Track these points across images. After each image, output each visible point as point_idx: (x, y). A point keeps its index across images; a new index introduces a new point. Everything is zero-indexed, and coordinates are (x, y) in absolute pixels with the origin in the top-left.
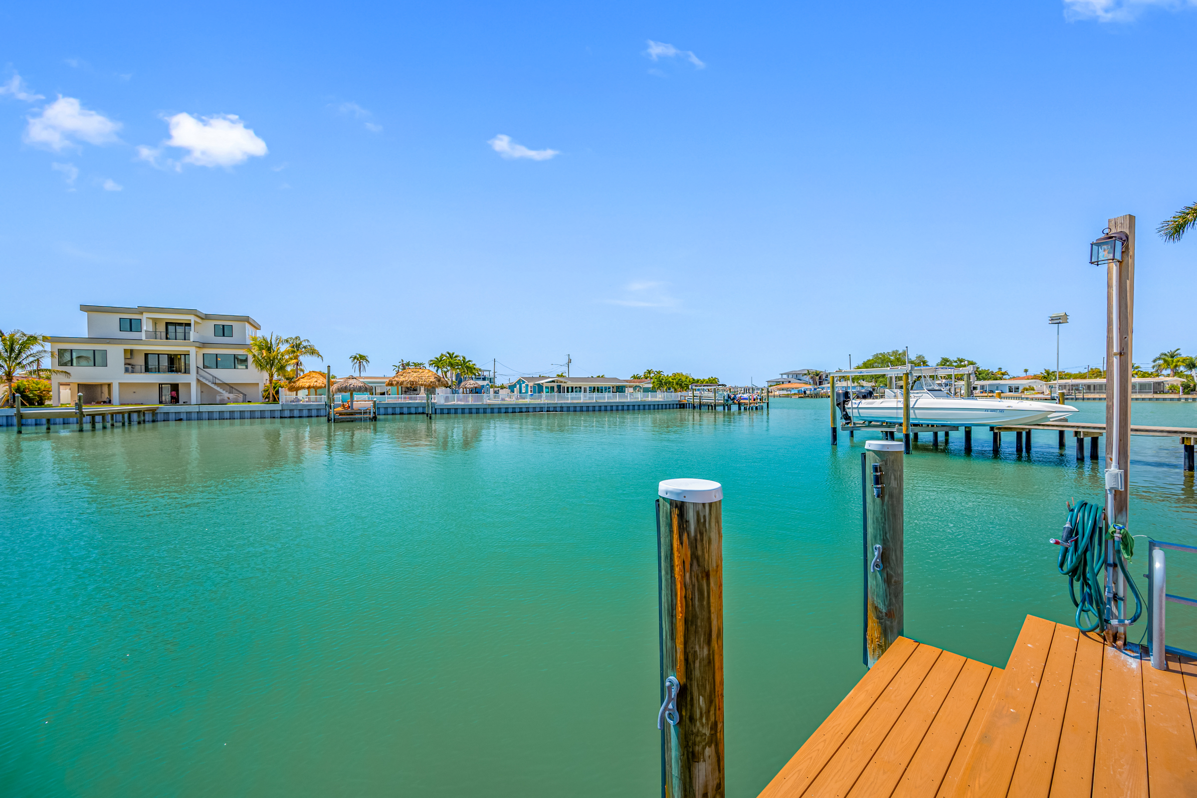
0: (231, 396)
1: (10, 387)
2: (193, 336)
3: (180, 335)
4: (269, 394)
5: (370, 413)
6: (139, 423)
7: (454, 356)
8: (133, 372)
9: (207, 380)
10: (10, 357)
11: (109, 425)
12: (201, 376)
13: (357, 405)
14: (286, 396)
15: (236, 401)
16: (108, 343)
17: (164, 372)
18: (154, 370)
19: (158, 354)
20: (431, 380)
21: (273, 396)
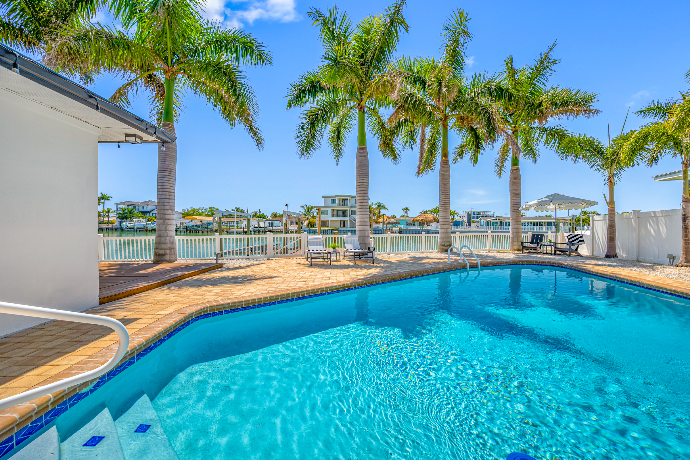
1: (308, 222)
2: (349, 204)
3: (345, 204)
8: (334, 217)
10: (308, 213)
11: (327, 234)
12: (351, 218)
14: (375, 225)
16: (328, 208)
17: (341, 217)
19: (340, 211)
20: (431, 219)
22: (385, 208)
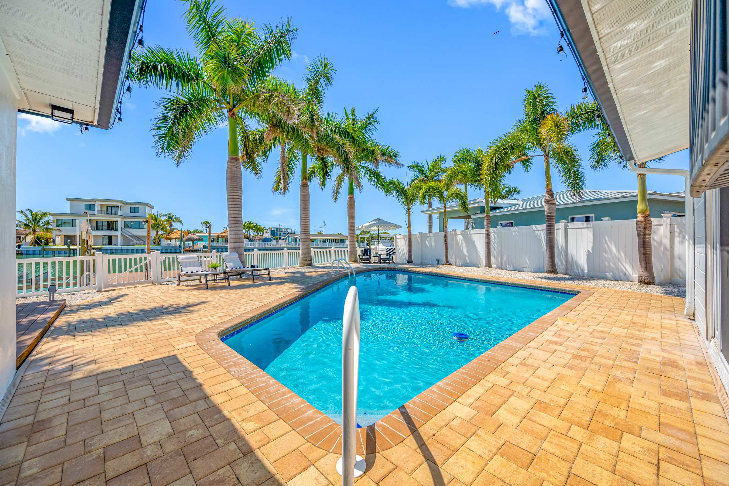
0: (138, 242)
1: (34, 237)
2: (120, 213)
3: (113, 212)
4: (156, 241)
7: (251, 223)
8: (91, 230)
9: (126, 234)
10: (35, 223)
12: (123, 232)
14: (164, 242)
15: (140, 245)
16: (79, 216)
17: (105, 230)
18: (100, 229)
19: (103, 221)
22: (179, 221)
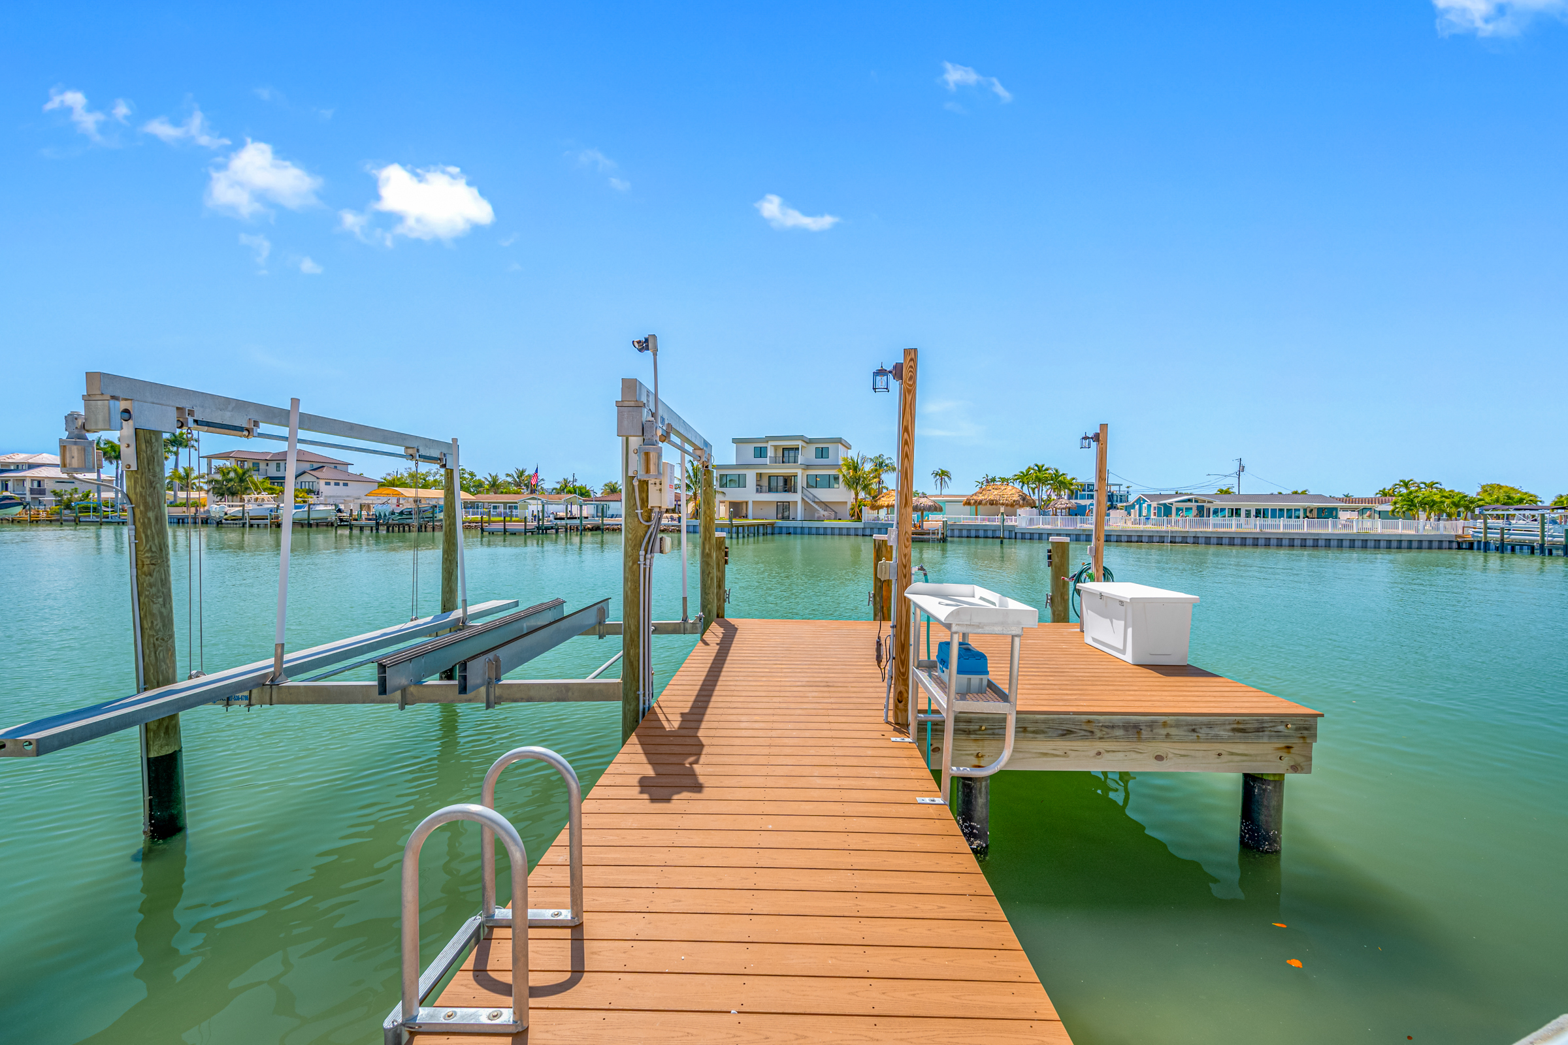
0: (826, 513)
2: (800, 459)
3: (792, 459)
4: (854, 512)
5: (938, 533)
6: (764, 535)
7: (1044, 468)
8: (761, 492)
9: (809, 498)
11: (746, 535)
12: (805, 495)
13: (926, 525)
14: (868, 515)
15: (829, 519)
16: (747, 468)
17: (780, 492)
18: (774, 490)
19: (777, 476)
20: (1014, 499)
21: (858, 514)
